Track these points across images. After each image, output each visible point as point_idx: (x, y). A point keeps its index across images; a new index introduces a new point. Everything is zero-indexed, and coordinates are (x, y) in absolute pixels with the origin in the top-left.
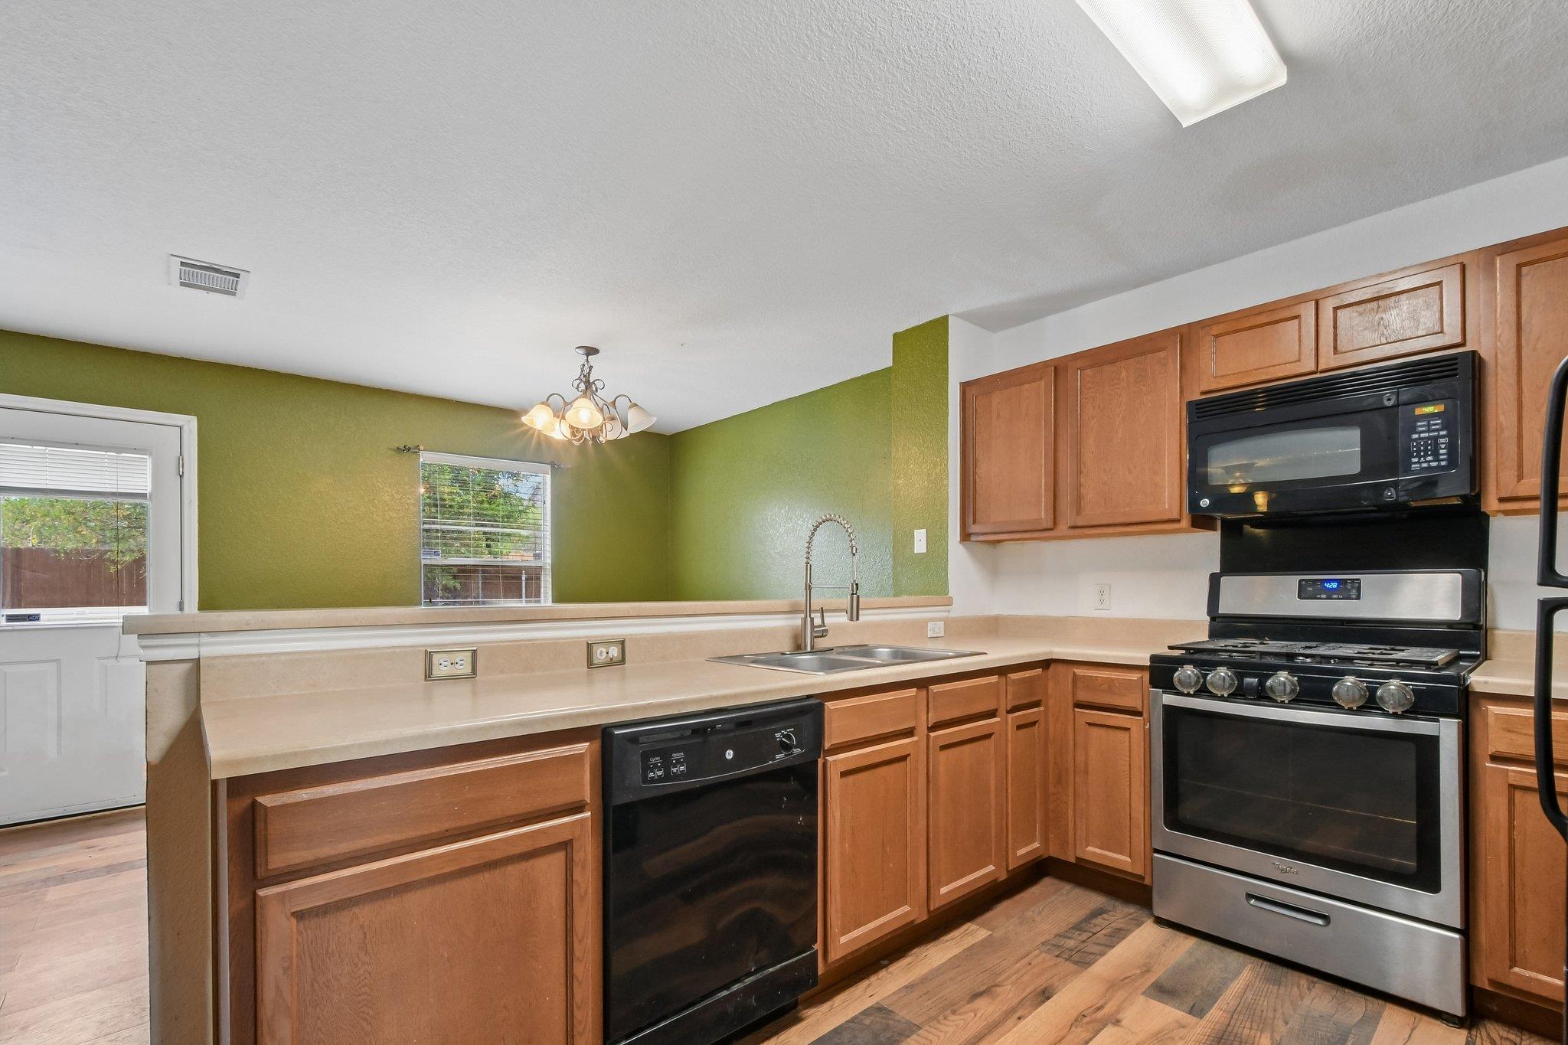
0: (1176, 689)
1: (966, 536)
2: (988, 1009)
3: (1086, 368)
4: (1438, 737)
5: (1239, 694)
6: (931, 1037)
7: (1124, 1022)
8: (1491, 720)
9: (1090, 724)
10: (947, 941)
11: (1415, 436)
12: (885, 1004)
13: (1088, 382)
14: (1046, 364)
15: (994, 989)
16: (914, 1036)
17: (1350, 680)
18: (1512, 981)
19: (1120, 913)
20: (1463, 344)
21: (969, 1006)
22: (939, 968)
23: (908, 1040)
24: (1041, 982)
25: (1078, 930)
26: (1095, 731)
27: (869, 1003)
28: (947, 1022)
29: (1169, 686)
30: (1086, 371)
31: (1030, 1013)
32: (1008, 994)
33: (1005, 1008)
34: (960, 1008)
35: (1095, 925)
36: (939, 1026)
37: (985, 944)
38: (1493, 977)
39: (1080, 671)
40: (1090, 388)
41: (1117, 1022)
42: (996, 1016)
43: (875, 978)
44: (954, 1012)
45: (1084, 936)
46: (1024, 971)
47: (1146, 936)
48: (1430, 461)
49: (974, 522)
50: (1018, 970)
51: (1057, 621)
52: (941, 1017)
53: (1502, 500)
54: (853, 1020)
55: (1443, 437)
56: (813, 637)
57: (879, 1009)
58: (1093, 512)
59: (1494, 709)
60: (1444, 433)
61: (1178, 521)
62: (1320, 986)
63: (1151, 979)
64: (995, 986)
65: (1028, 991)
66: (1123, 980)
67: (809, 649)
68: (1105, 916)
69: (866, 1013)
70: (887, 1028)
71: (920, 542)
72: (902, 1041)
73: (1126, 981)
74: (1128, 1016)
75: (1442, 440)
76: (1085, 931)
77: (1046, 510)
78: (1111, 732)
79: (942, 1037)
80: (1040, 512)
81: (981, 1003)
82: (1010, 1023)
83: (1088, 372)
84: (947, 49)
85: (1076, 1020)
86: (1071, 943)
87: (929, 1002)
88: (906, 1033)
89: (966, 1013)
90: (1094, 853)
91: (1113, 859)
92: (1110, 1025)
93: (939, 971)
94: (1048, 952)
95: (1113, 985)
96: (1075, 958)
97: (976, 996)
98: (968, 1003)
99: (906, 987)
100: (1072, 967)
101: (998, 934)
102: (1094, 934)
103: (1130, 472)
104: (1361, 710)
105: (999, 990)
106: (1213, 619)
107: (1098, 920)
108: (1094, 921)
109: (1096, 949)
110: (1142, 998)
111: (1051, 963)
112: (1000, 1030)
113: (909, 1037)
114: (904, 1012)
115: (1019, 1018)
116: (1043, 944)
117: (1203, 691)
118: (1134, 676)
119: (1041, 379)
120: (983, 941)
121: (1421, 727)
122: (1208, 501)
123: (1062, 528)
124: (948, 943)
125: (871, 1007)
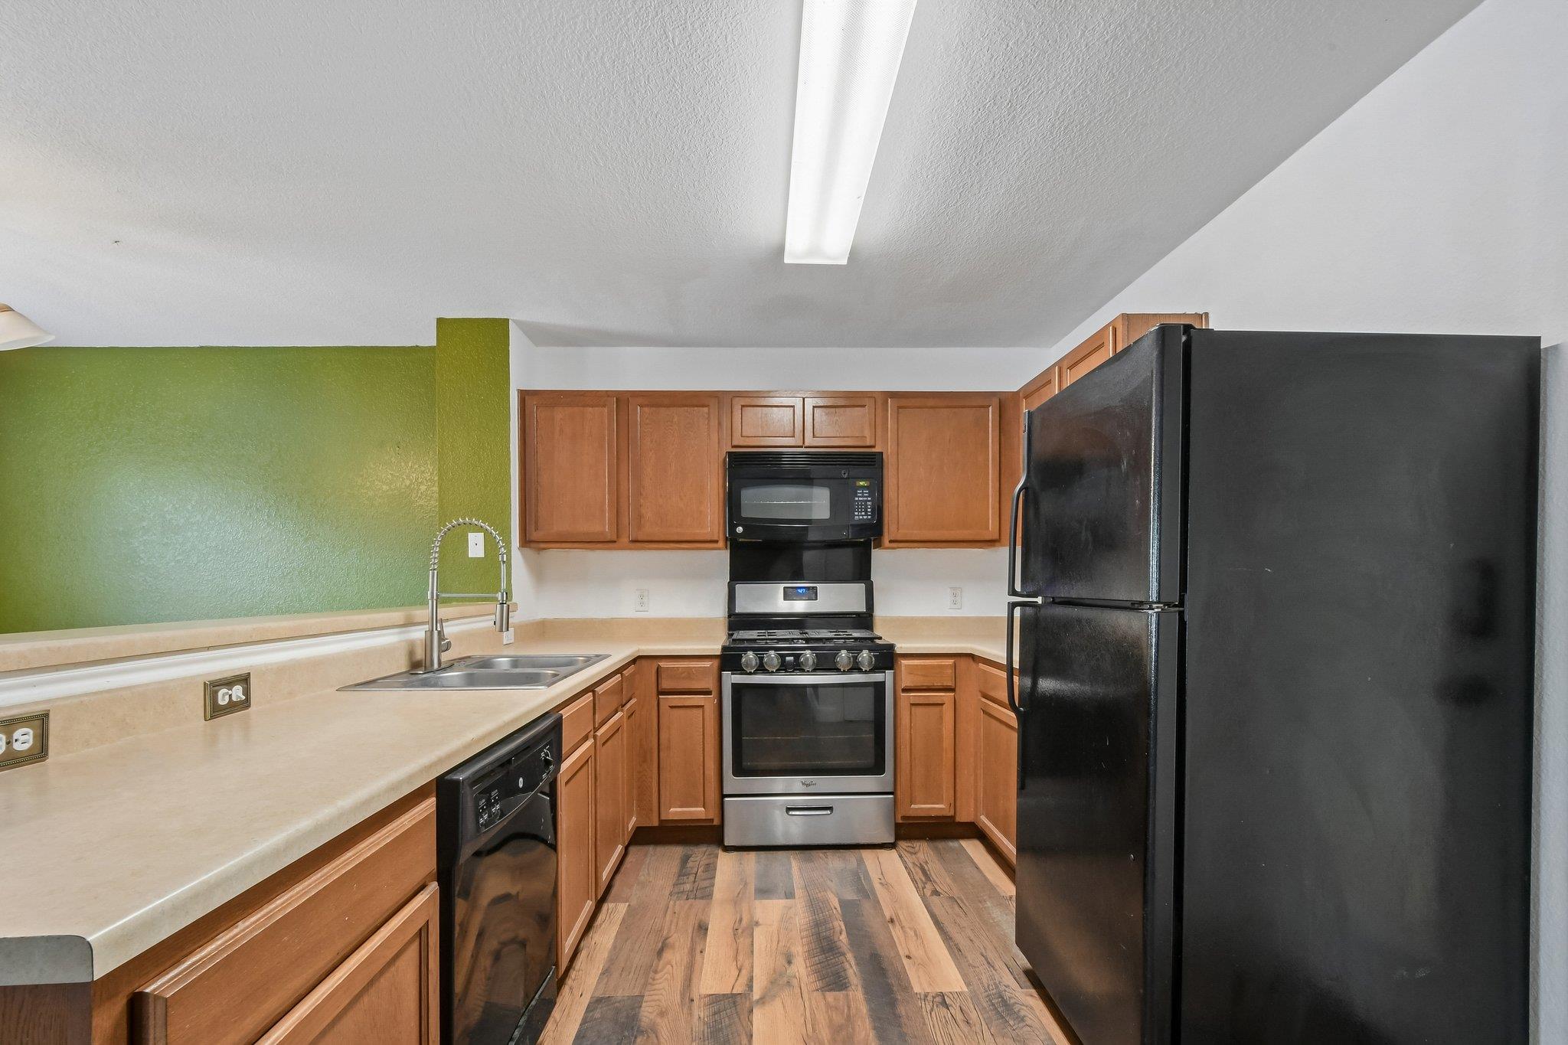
0: (743, 670)
1: (526, 542)
2: (676, 957)
3: (647, 406)
4: (885, 682)
5: (784, 668)
6: (657, 997)
7: (760, 921)
8: (903, 668)
9: (671, 707)
10: (601, 925)
11: (857, 499)
12: (599, 994)
13: (647, 419)
14: (608, 394)
15: (668, 941)
16: (644, 1004)
17: (844, 653)
18: (911, 814)
19: (700, 854)
20: (873, 447)
21: (661, 962)
22: (614, 947)
23: (642, 1009)
24: (692, 922)
25: (684, 876)
26: (675, 711)
27: (585, 1001)
28: (658, 982)
29: (738, 669)
30: (644, 408)
31: (705, 945)
32: (681, 942)
33: (686, 950)
34: (658, 966)
35: (692, 868)
36: (654, 987)
37: (631, 912)
38: (904, 814)
39: (663, 664)
40: (647, 424)
41: (757, 924)
42: (686, 959)
43: (570, 980)
44: (656, 972)
45: (692, 878)
46: (675, 920)
47: (726, 864)
48: (863, 515)
49: (536, 529)
50: (671, 921)
51: (604, 622)
52: (650, 981)
53: (891, 541)
54: (584, 1021)
55: (869, 501)
56: (440, 651)
57: (596, 1002)
58: (650, 530)
59: (904, 662)
60: (869, 499)
61: (717, 542)
62: (829, 853)
63: (752, 888)
64: (666, 939)
65: (690, 931)
66: (737, 897)
67: (436, 666)
68: (692, 859)
69: (589, 1009)
70: (618, 1011)
71: (476, 546)
72: (639, 1013)
73: (740, 895)
74: (759, 915)
75: (869, 503)
76: (689, 874)
77: (610, 524)
78: (688, 711)
79: (664, 993)
80: (605, 527)
81: (667, 955)
82: (698, 957)
83: (646, 409)
84: (681, 132)
85: (735, 935)
86: (688, 887)
87: (632, 974)
88: (636, 1005)
89: (664, 968)
90: (676, 812)
91: (690, 812)
92: (755, 928)
93: (616, 949)
94: (678, 899)
95: (736, 901)
96: (699, 894)
97: (660, 953)
98: (659, 960)
99: (603, 974)
100: (703, 902)
101: (634, 902)
102: (696, 874)
103: (682, 499)
104: (851, 671)
105: (670, 940)
106: (729, 616)
107: (690, 864)
108: (688, 865)
109: (706, 883)
110: (757, 902)
111: (687, 906)
112: (697, 967)
113: (641, 1006)
114: (620, 992)
115: (701, 952)
116: (671, 894)
117: (762, 669)
118: (707, 664)
119: (604, 406)
120: (628, 912)
121: (878, 677)
122: (741, 528)
123: (625, 540)
124: (603, 926)
125: (590, 1003)
